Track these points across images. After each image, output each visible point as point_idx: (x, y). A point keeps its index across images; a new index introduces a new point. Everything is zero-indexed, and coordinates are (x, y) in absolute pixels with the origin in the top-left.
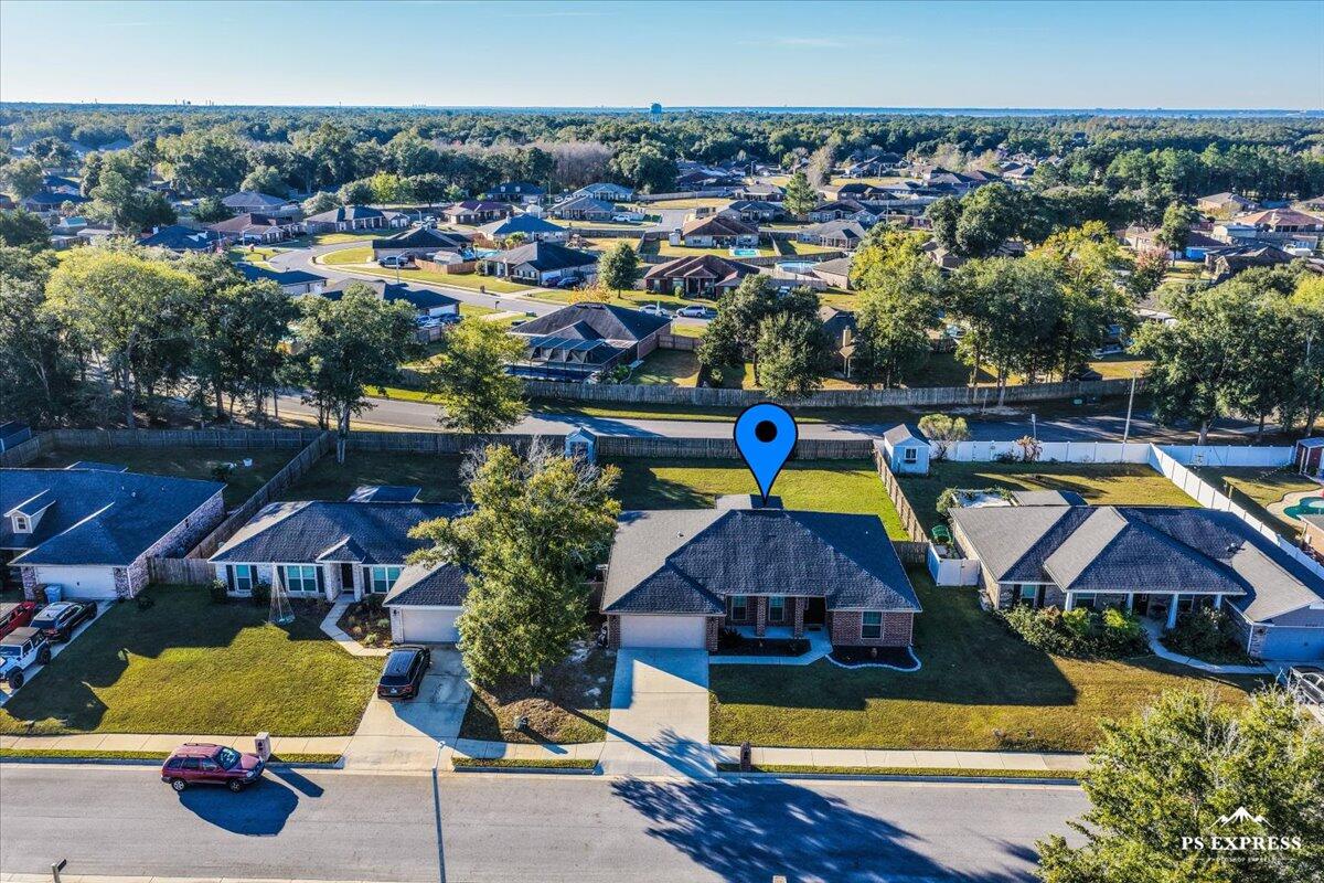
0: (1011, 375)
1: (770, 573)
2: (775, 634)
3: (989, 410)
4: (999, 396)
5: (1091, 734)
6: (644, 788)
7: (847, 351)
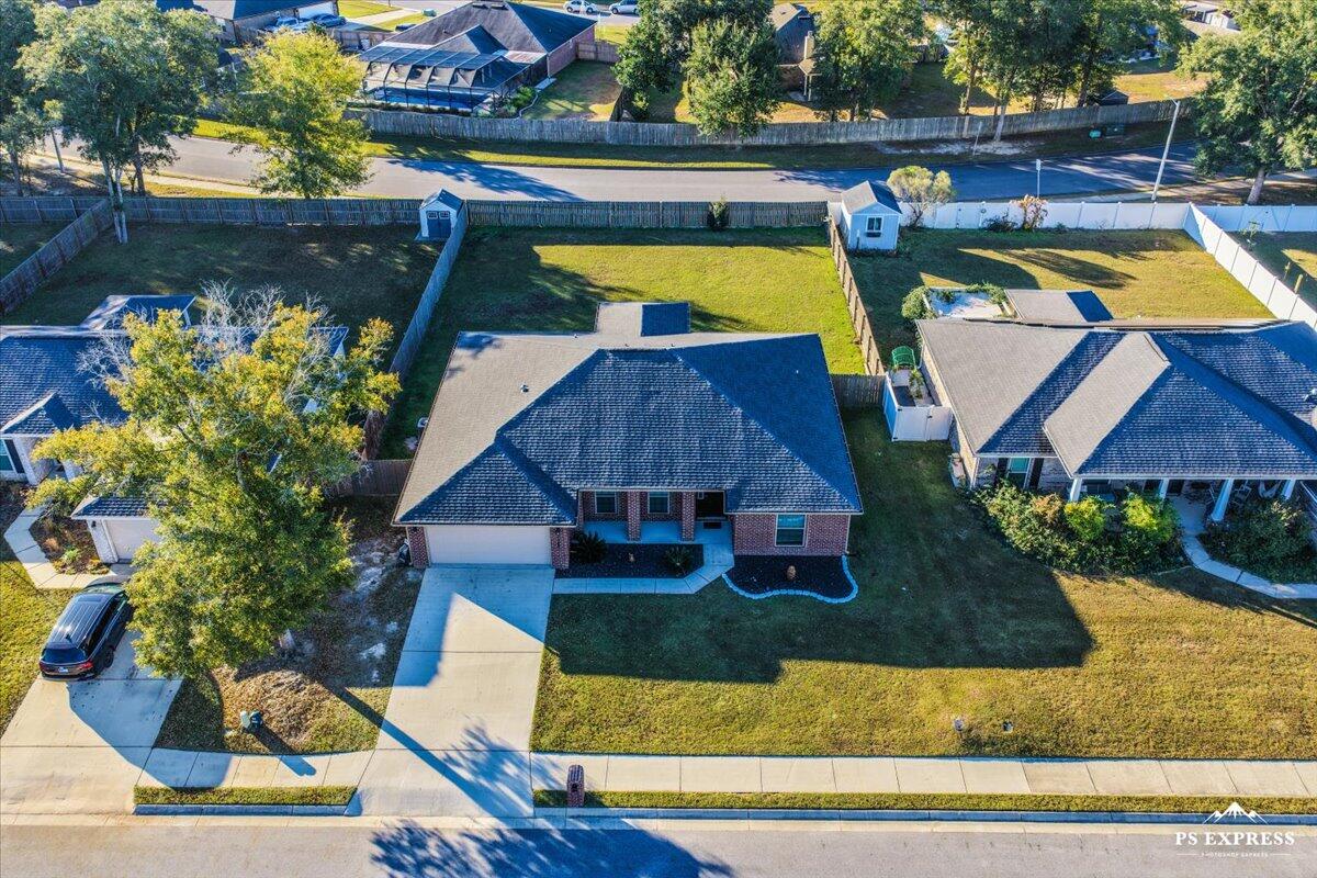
0: (1013, 101)
1: (648, 454)
2: (657, 535)
3: (982, 148)
4: (995, 127)
5: (1097, 721)
6: (423, 846)
7: (807, 66)
